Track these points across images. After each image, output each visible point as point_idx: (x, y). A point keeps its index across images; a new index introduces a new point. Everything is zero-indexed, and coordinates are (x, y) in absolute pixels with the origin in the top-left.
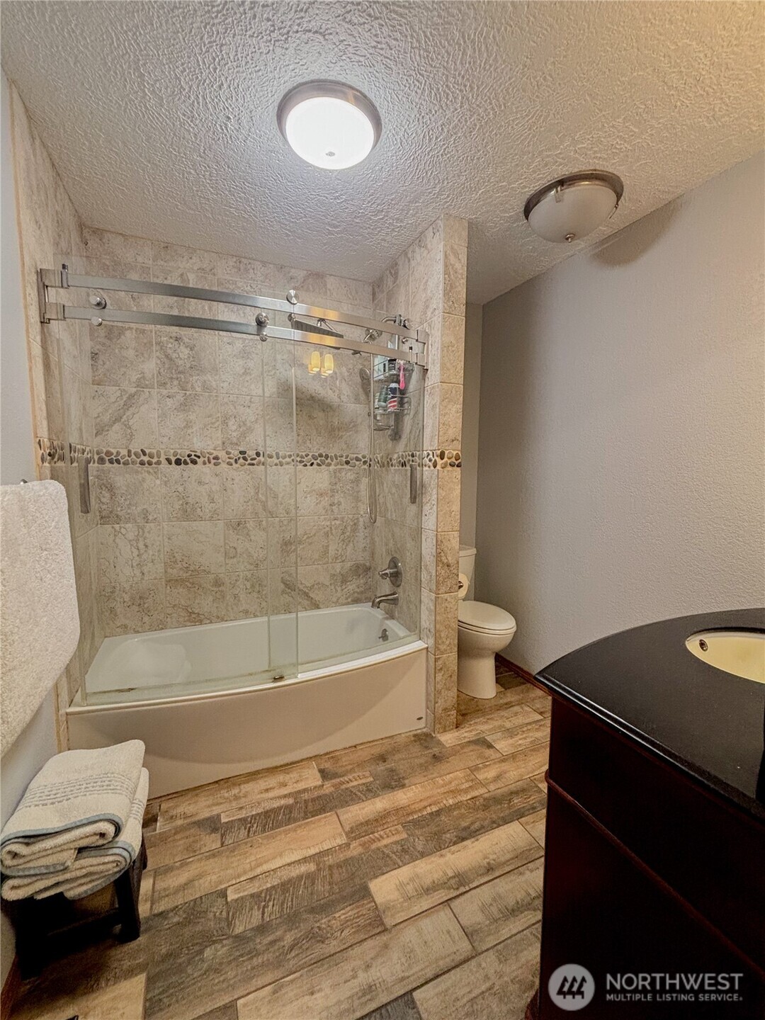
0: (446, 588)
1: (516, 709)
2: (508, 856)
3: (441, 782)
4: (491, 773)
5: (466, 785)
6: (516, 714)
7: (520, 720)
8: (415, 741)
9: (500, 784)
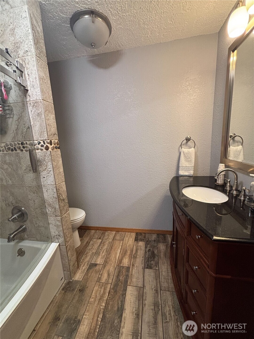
0: (65, 211)
1: (91, 242)
2: (137, 303)
3: (93, 300)
4: (105, 276)
5: (102, 290)
6: (93, 245)
7: (96, 246)
8: (65, 292)
9: (111, 277)
